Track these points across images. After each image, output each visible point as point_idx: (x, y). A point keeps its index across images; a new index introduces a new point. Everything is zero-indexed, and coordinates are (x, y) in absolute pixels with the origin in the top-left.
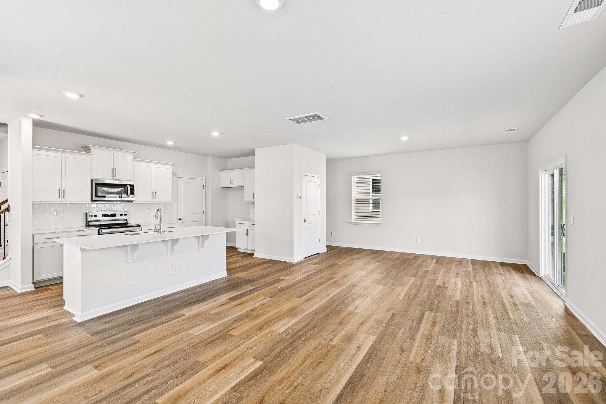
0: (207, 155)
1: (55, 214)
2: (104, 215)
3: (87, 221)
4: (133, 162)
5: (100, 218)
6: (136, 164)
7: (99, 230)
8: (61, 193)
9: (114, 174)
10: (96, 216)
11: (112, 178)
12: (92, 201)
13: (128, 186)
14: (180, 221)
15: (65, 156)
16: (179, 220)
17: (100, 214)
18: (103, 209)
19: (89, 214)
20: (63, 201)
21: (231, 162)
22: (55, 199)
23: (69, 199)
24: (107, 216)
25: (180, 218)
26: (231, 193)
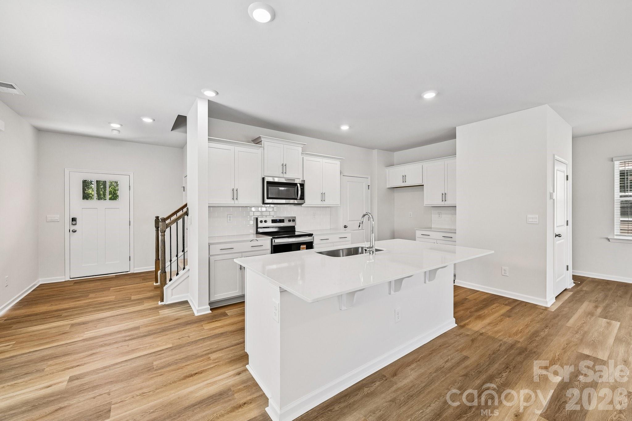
0: (372, 148)
1: (228, 218)
2: (274, 221)
3: (257, 228)
4: (302, 156)
5: (269, 224)
6: (306, 158)
7: (272, 239)
8: (235, 194)
9: (284, 172)
10: (265, 221)
11: (281, 175)
12: (264, 203)
13: (299, 185)
14: (345, 229)
15: (238, 148)
16: (345, 227)
17: (269, 219)
18: (272, 213)
19: (259, 220)
20: (237, 203)
21: (398, 156)
22: (229, 201)
23: (242, 201)
24: (276, 222)
25: (345, 226)
26: (398, 195)
